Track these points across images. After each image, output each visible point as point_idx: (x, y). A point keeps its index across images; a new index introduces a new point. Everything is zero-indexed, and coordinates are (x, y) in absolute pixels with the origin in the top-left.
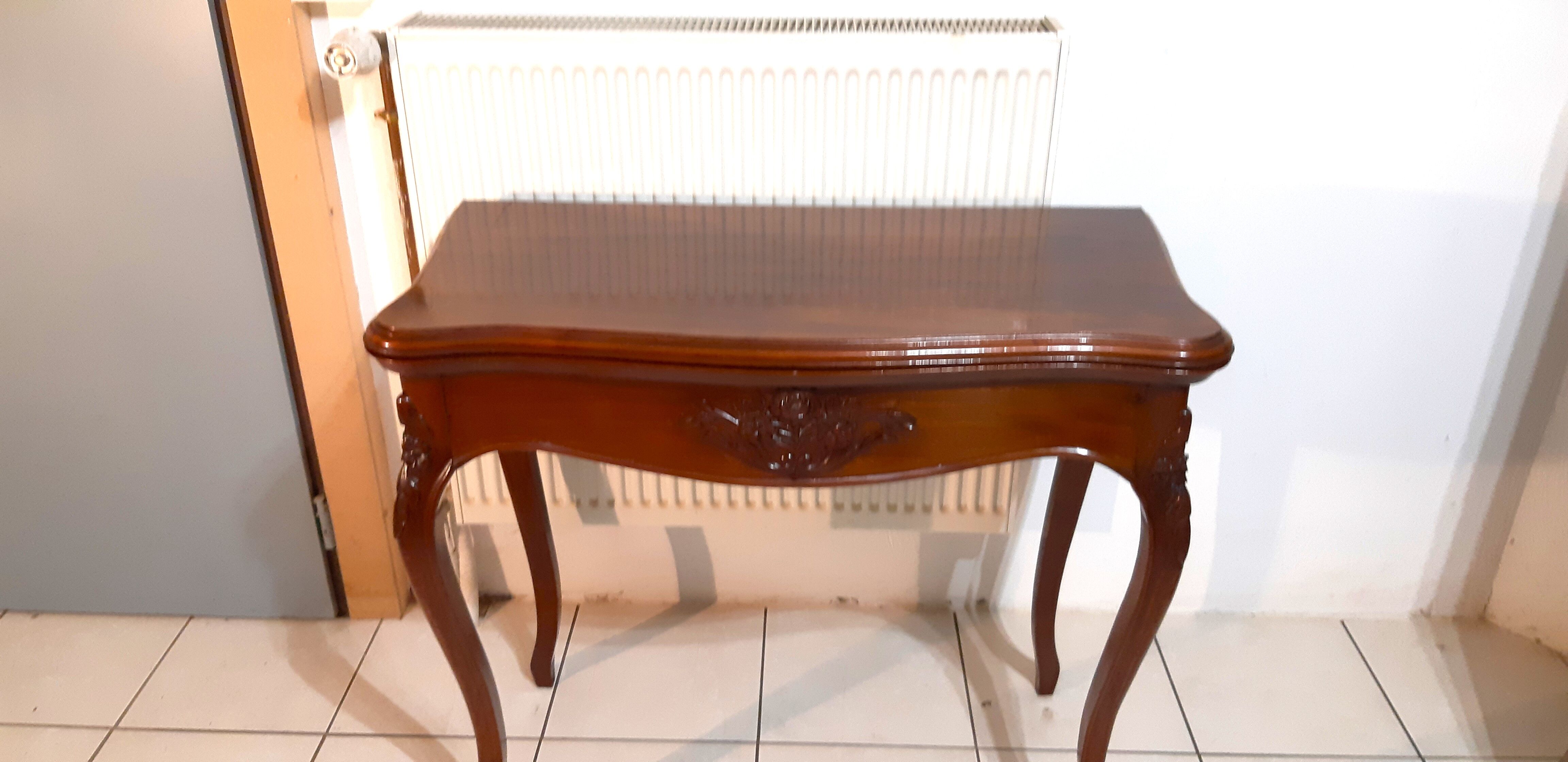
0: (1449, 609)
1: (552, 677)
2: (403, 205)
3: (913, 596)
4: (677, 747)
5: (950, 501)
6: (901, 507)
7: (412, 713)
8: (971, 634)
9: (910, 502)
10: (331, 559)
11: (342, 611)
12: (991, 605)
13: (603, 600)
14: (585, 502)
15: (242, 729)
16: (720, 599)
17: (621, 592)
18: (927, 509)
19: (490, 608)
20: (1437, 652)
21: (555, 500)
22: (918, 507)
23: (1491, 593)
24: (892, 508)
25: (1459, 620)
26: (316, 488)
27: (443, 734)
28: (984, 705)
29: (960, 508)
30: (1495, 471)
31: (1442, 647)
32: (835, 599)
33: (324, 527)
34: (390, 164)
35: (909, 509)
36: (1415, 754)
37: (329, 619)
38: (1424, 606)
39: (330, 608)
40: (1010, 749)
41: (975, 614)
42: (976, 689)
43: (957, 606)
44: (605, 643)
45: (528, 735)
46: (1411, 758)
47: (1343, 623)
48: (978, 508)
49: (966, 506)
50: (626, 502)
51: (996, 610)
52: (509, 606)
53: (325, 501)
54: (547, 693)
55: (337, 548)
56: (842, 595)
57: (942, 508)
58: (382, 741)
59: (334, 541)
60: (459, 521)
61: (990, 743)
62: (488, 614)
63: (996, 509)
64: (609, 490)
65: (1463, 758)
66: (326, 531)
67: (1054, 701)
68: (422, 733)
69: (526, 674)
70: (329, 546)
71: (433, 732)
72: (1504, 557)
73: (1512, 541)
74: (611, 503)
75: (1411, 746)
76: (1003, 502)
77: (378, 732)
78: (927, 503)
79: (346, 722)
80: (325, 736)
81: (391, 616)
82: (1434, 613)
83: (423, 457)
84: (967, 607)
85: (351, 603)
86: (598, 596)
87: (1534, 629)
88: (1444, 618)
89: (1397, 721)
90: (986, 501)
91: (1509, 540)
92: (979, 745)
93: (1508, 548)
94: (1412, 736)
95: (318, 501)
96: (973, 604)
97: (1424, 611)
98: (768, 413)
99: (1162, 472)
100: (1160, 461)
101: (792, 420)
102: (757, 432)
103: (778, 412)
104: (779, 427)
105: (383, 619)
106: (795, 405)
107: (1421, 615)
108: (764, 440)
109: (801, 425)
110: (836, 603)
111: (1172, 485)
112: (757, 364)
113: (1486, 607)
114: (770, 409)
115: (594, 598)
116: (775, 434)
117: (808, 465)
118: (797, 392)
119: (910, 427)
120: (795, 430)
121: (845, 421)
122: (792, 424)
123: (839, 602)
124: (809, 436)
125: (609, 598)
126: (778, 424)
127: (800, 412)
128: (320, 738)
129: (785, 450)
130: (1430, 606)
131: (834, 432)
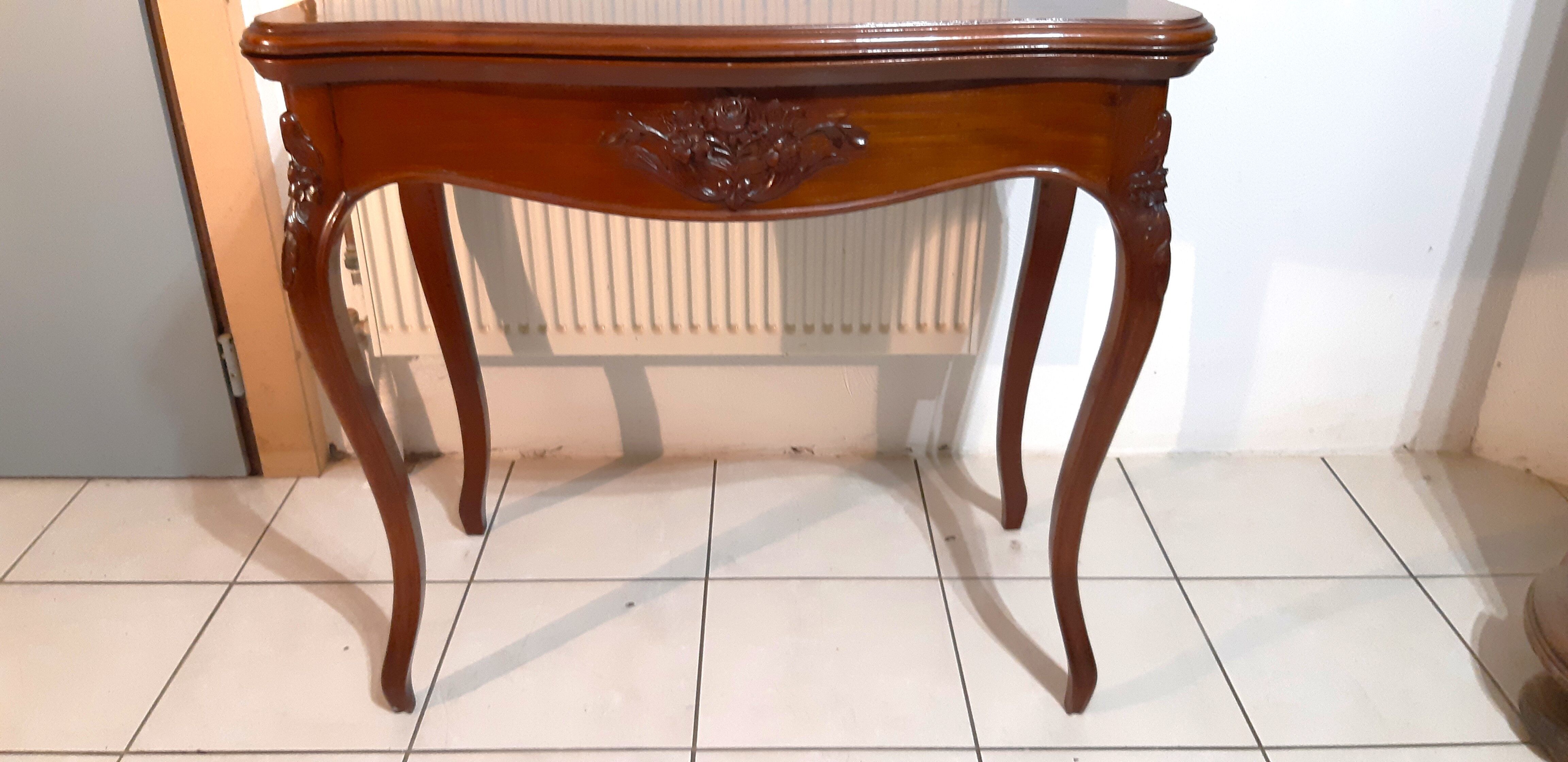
0: (1433, 443)
1: (484, 525)
3: (872, 444)
4: (619, 585)
5: (909, 320)
6: (856, 327)
7: (328, 560)
8: (933, 477)
9: (865, 322)
10: (240, 406)
11: (255, 470)
12: (953, 451)
13: (541, 456)
14: (514, 328)
15: (141, 580)
16: (667, 453)
17: (560, 448)
18: (884, 329)
19: (416, 466)
20: (1423, 483)
21: (481, 327)
22: (875, 327)
23: (1478, 424)
24: (847, 329)
25: (1443, 454)
26: (221, 326)
27: (363, 580)
28: (947, 539)
29: (920, 327)
30: (1480, 285)
31: (1428, 478)
32: (789, 450)
33: (231, 371)
35: (865, 329)
36: (1406, 573)
37: (241, 478)
38: (1407, 440)
39: (241, 466)
40: (976, 578)
41: (937, 461)
42: (940, 525)
43: (919, 453)
44: (543, 494)
45: (455, 578)
46: (1403, 577)
47: (1323, 459)
48: (938, 326)
49: (925, 325)
50: (559, 328)
51: (959, 456)
52: (438, 463)
53: (231, 340)
54: (478, 540)
55: (246, 393)
56: (794, 446)
57: (901, 327)
58: (295, 588)
59: (242, 386)
60: (377, 353)
61: (955, 574)
62: (415, 470)
63: (957, 326)
64: (541, 316)
65: (1459, 576)
66: (233, 375)
67: (1022, 535)
68: (340, 579)
69: (454, 523)
70: (237, 393)
71: (350, 577)
72: (1490, 383)
73: (1499, 365)
74: (543, 329)
75: (1401, 566)
76: (965, 320)
77: (290, 580)
78: (884, 322)
79: (255, 570)
80: (231, 585)
81: (309, 474)
82: (1418, 447)
83: (312, 189)
84: (929, 455)
85: (265, 459)
86: (535, 453)
87: (1524, 458)
88: (1429, 453)
89: (1385, 545)
90: (947, 319)
91: (1495, 364)
92: (943, 575)
93: (1495, 371)
94: (1404, 560)
95: (224, 340)
96: (934, 452)
97: (1408, 446)
98: (702, 127)
99: (1139, 188)
100: (1137, 175)
101: (728, 134)
102: (689, 151)
103: (712, 125)
104: (713, 144)
105: (298, 478)
106: (731, 115)
107: (1405, 450)
108: (697, 160)
109: (739, 142)
110: (790, 453)
111: (1151, 204)
112: (686, 55)
113: (1472, 439)
114: (703, 120)
115: (531, 454)
116: (709, 153)
117: (748, 193)
118: (732, 98)
119: (861, 142)
120: (732, 148)
121: (790, 135)
122: (728, 138)
123: (793, 452)
124: (749, 154)
125: (547, 454)
126: (712, 139)
127: (738, 124)
128: (226, 587)
129: (722, 174)
130: (1414, 441)
131: (776, 150)
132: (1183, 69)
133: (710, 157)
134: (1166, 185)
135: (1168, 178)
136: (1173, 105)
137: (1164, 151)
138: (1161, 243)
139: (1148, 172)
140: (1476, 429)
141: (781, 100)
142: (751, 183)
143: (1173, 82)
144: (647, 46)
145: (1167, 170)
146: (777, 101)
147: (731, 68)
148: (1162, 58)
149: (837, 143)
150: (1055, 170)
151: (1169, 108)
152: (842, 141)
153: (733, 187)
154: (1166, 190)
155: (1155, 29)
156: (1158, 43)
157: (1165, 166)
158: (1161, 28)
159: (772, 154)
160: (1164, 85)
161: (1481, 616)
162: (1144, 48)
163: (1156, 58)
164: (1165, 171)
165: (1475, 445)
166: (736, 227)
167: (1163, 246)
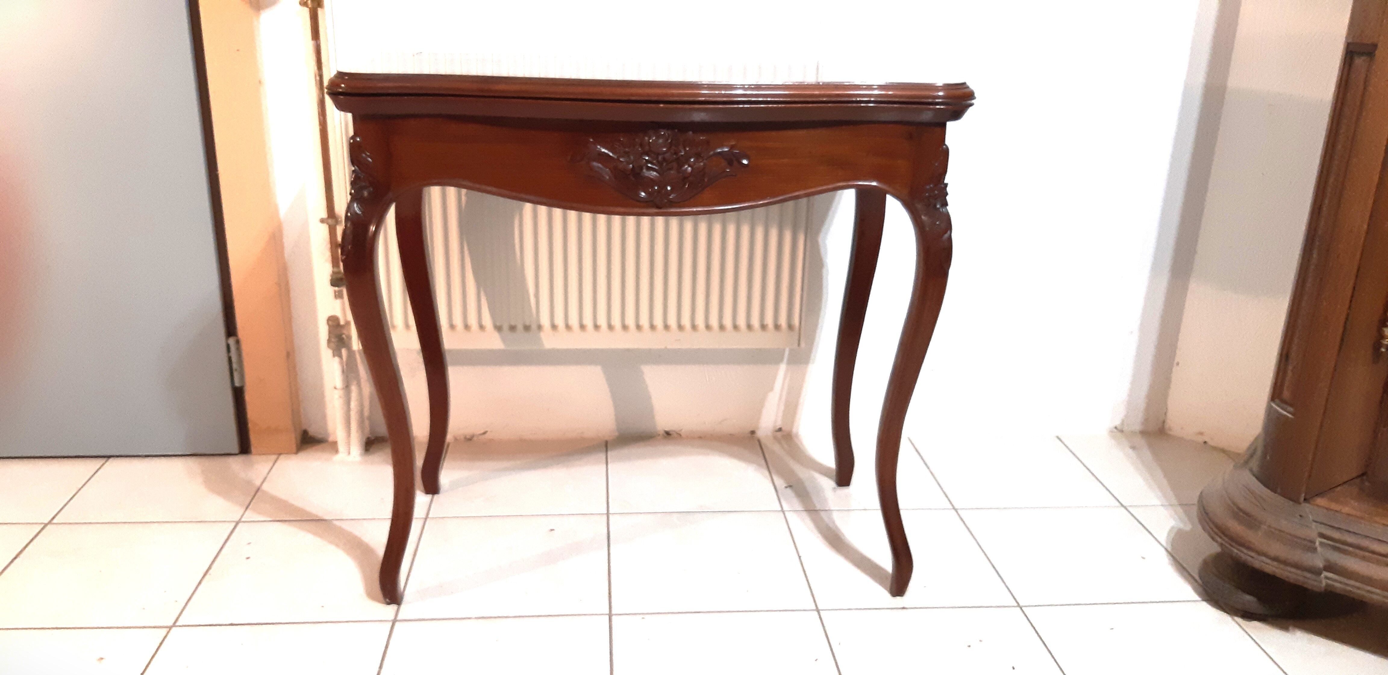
0: (1136, 426)
2: (318, 78)
5: (755, 321)
10: (238, 394)
11: (245, 449)
13: (470, 438)
17: (485, 433)
20: (1130, 451)
23: (1167, 410)
25: (1144, 433)
26: (231, 329)
28: (788, 485)
29: (764, 327)
31: (1133, 448)
32: (663, 431)
33: (235, 365)
34: (310, 44)
36: (1118, 504)
37: (235, 455)
38: (1117, 422)
39: (235, 446)
40: (816, 511)
46: (1116, 506)
47: (1058, 437)
48: (777, 327)
49: (767, 325)
53: (238, 342)
55: (245, 386)
56: (668, 429)
59: (242, 379)
61: (797, 509)
62: (371, 450)
63: (790, 327)
65: (1156, 506)
66: (236, 370)
68: (318, 518)
70: (237, 384)
71: (325, 517)
72: (1173, 378)
73: (1178, 364)
75: (1115, 500)
76: (796, 322)
77: (277, 519)
80: (237, 523)
81: (289, 453)
82: (1125, 428)
85: (253, 441)
86: (465, 436)
87: (1201, 434)
88: (1133, 433)
90: (783, 320)
91: (1175, 364)
92: (785, 508)
93: (1175, 369)
94: (1116, 496)
95: (232, 341)
97: (1119, 427)
98: (640, 149)
99: (930, 196)
100: (928, 187)
101: (658, 154)
102: (631, 166)
103: (647, 148)
104: (648, 161)
105: (280, 454)
106: (661, 141)
107: (1115, 430)
108: (636, 172)
109: (664, 159)
110: (663, 435)
111: (938, 206)
112: (633, 98)
113: (1164, 422)
114: (641, 145)
115: (462, 437)
116: (644, 167)
117: (670, 195)
118: (661, 130)
119: (745, 162)
120: (660, 164)
121: (698, 156)
122: (658, 158)
123: (665, 435)
124: (670, 169)
125: (475, 438)
126: (647, 158)
127: (664, 147)
128: (233, 524)
129: (652, 182)
130: (1123, 423)
131: (689, 166)
132: (957, 114)
133: (644, 171)
134: (947, 194)
135: (948, 189)
136: (950, 140)
137: (945, 172)
138: (946, 233)
139: (935, 185)
140: (1165, 414)
141: (693, 132)
142: (671, 189)
143: (950, 125)
144: (607, 93)
145: (947, 184)
146: (691, 133)
147: (662, 108)
148: (942, 107)
149: (730, 163)
150: (874, 184)
151: (947, 142)
152: (732, 159)
153: (658, 191)
154: (948, 198)
155: (937, 88)
156: (939, 97)
157: (945, 182)
158: (940, 88)
159: (687, 169)
160: (944, 126)
161: (1173, 528)
162: (930, 100)
163: (938, 107)
164: (946, 185)
165: (1167, 426)
166: (660, 220)
167: (946, 236)
